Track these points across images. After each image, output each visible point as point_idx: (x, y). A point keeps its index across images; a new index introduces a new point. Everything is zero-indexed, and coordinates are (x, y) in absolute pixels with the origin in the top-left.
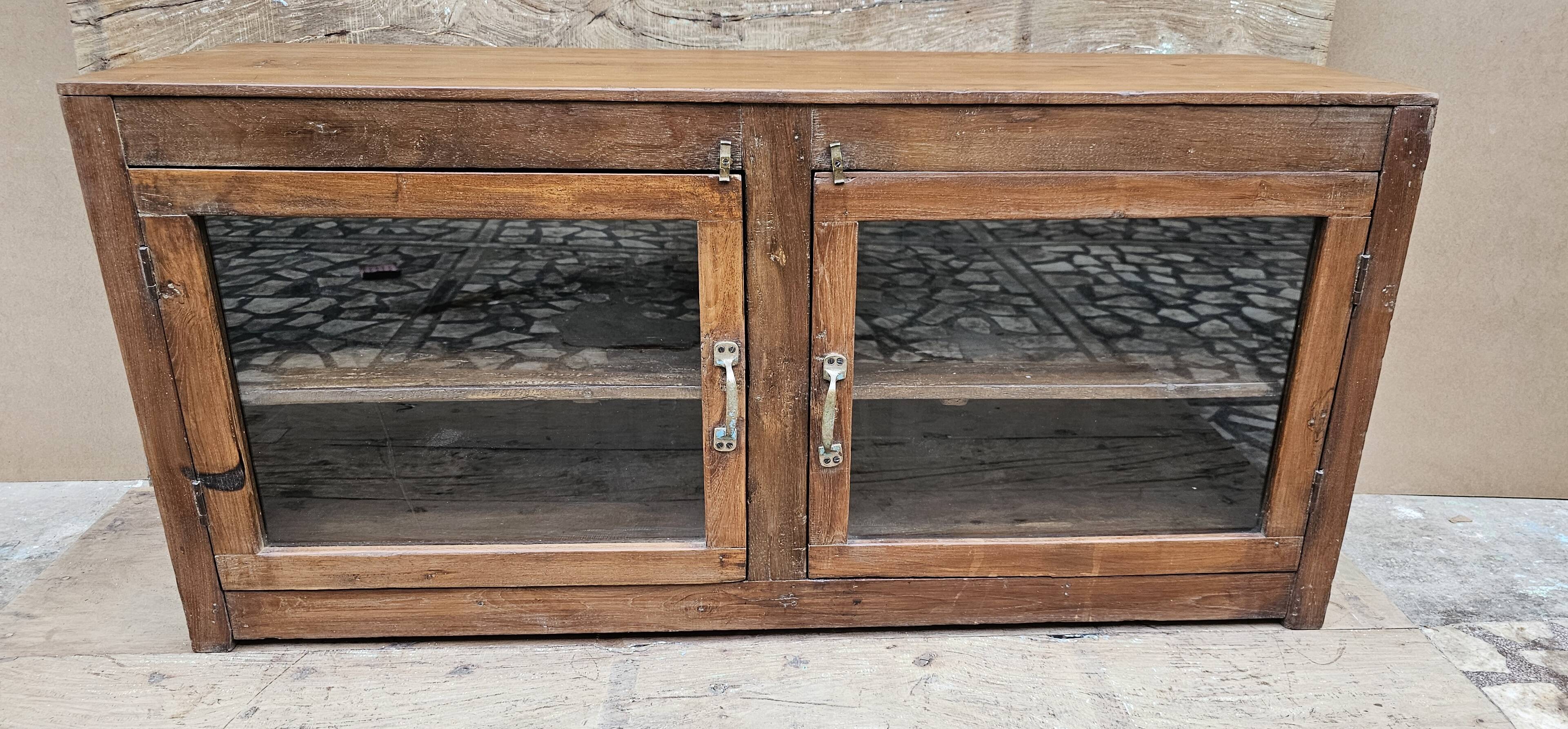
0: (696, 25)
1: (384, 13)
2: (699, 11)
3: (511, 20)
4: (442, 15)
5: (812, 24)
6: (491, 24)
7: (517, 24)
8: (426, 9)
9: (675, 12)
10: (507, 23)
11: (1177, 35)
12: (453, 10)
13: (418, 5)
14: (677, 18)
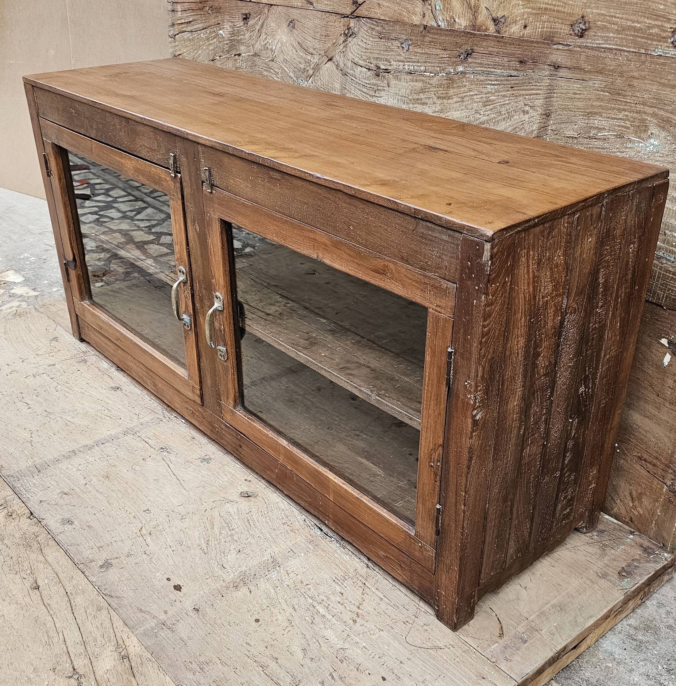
0: (369, 73)
1: (253, 46)
2: (371, 63)
3: (296, 57)
4: (272, 50)
5: (423, 81)
6: (288, 58)
7: (298, 59)
8: (267, 46)
9: (361, 62)
10: (294, 59)
11: (663, 134)
12: (276, 48)
13: (264, 43)
14: (361, 66)
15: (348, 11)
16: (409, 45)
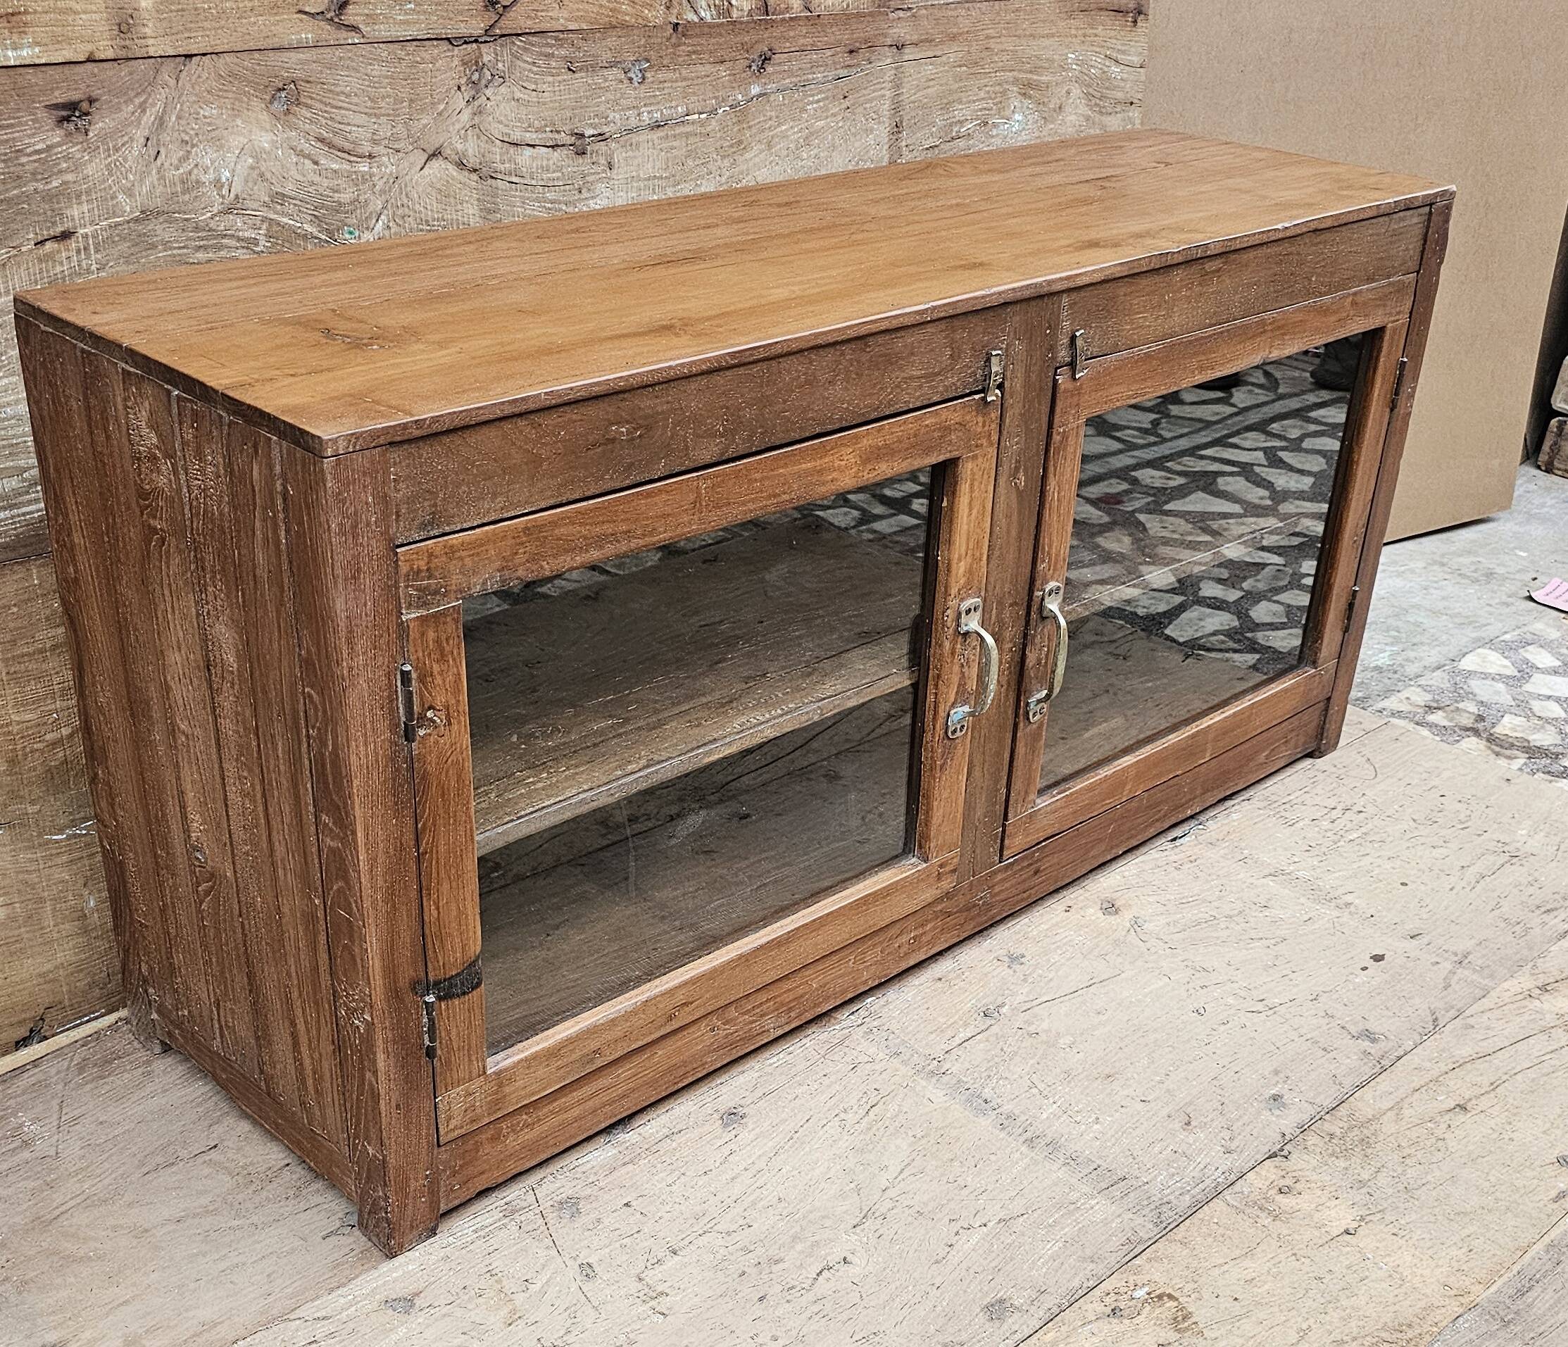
0: (556, 155)
1: (129, 193)
2: (558, 132)
3: (317, 179)
4: (218, 184)
5: (687, 135)
6: (289, 189)
7: (326, 183)
8: (193, 177)
9: (530, 137)
10: (313, 183)
11: (1026, 102)
12: (233, 172)
13: (181, 171)
14: (533, 146)
15: (476, 26)
16: (645, 70)
